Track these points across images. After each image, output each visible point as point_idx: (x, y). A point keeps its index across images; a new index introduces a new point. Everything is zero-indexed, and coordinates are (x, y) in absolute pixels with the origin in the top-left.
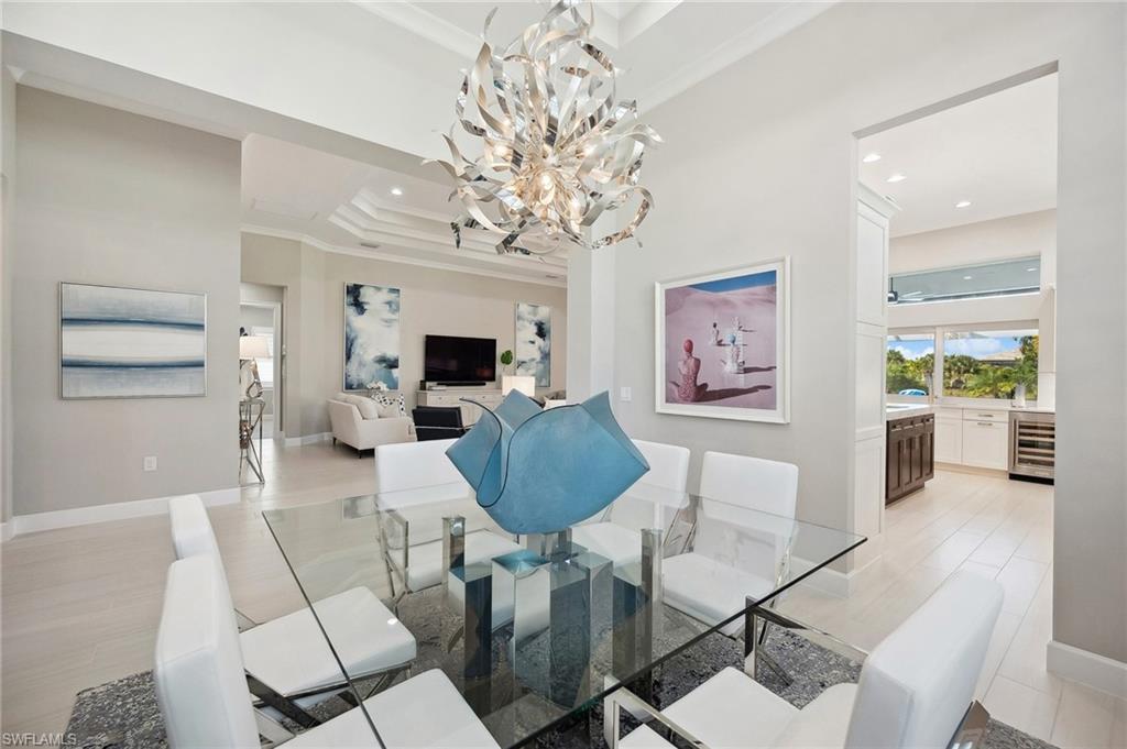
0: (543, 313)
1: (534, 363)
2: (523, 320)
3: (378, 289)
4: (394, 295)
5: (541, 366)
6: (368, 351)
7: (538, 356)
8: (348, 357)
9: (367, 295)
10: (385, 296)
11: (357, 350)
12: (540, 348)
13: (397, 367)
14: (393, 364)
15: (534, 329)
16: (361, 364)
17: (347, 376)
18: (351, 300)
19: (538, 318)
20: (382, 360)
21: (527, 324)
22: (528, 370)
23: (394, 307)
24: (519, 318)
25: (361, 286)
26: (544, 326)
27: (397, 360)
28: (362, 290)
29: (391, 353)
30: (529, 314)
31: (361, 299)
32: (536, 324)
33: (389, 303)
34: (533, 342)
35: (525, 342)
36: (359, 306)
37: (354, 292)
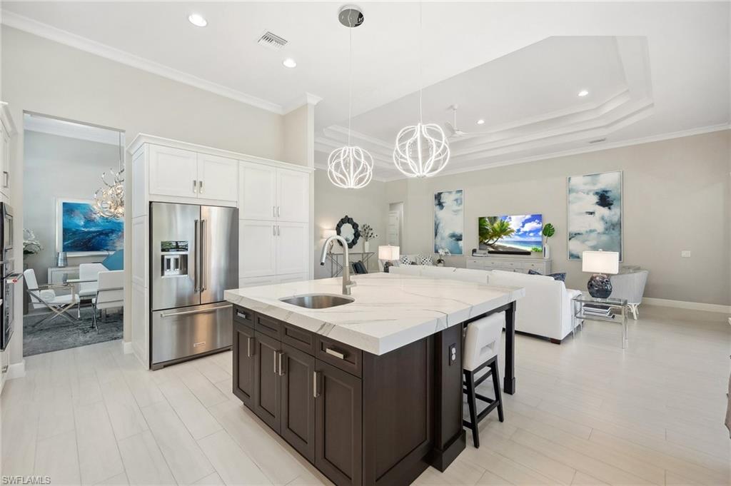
0: (608, 180)
1: (593, 235)
2: (577, 192)
3: (450, 192)
4: (459, 194)
5: (605, 238)
6: (446, 231)
7: (600, 227)
8: (436, 235)
9: (444, 198)
10: (454, 196)
11: (440, 230)
12: (603, 218)
13: (461, 240)
14: (459, 238)
15: (596, 199)
16: (442, 239)
17: (435, 245)
18: (437, 202)
19: (600, 186)
20: (453, 236)
21: (581, 195)
22: (583, 242)
23: (459, 202)
24: (570, 191)
25: (441, 193)
26: (608, 194)
27: (461, 236)
28: (442, 195)
29: (458, 231)
30: (585, 184)
31: (442, 201)
32: (597, 193)
33: (456, 200)
34: (591, 213)
35: (581, 214)
36: (440, 204)
37: (438, 197)
